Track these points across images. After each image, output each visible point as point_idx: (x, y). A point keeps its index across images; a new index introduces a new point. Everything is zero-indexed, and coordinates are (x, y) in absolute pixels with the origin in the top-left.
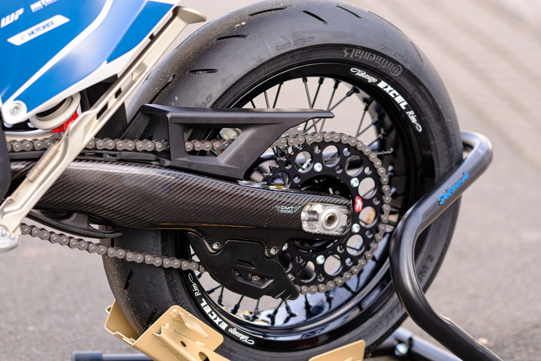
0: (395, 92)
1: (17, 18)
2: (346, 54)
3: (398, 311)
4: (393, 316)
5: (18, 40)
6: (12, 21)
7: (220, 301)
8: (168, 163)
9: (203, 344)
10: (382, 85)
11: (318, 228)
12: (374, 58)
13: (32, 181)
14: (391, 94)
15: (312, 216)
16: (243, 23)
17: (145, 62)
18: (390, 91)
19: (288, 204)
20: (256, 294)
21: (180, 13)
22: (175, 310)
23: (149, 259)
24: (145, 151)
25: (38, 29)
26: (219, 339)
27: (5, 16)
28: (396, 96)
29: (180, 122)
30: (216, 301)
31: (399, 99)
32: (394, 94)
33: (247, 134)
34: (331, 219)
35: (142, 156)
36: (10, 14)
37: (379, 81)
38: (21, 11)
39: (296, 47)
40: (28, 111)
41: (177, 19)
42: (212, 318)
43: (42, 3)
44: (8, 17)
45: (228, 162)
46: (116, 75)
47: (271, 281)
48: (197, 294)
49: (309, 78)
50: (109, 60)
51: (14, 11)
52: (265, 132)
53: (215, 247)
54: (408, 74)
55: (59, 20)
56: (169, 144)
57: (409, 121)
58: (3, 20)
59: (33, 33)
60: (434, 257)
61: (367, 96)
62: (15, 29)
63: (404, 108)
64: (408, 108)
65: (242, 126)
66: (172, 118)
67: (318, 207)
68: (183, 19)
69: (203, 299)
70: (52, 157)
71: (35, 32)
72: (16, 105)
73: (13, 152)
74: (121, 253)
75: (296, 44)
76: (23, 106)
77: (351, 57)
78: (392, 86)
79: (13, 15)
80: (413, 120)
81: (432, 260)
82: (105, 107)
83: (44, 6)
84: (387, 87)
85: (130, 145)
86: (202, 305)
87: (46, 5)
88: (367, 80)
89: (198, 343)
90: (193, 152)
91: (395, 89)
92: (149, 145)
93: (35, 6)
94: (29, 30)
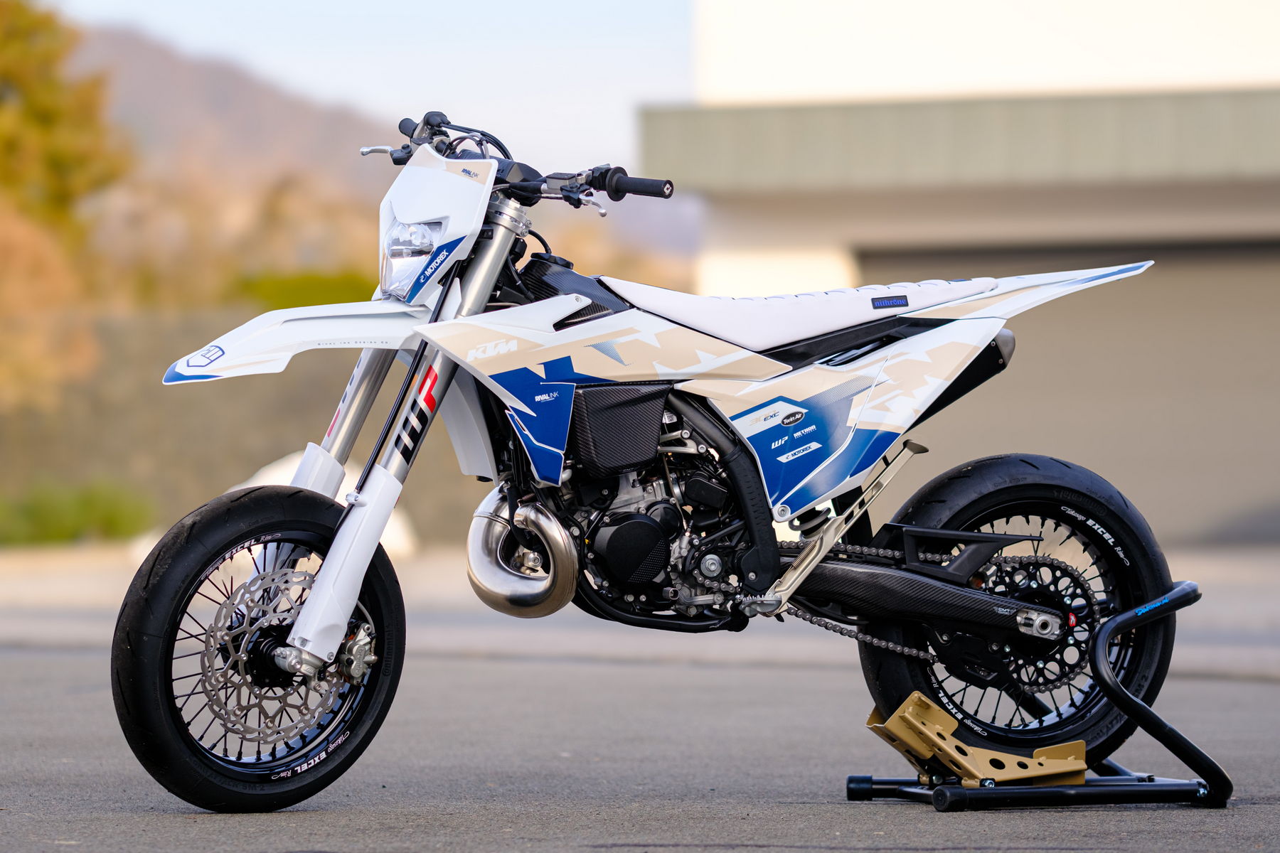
0: (1102, 529)
1: (783, 442)
2: (1056, 494)
3: (1117, 722)
4: (1113, 726)
5: (783, 459)
6: (780, 445)
7: (962, 702)
8: (904, 566)
9: (941, 728)
10: (1090, 522)
11: (1035, 631)
12: (1081, 499)
13: (795, 569)
14: (1099, 531)
15: (1027, 621)
16: (970, 468)
17: (881, 481)
18: (1098, 529)
19: (1004, 607)
20: (983, 685)
21: (908, 444)
22: (916, 695)
23: (891, 645)
24: (885, 557)
25: (799, 452)
26: (955, 725)
28: (1104, 533)
29: (914, 534)
30: (958, 703)
31: (1107, 536)
32: (1102, 531)
33: (973, 547)
34: (1044, 625)
35: (885, 561)
36: (777, 440)
37: (1087, 520)
38: (786, 438)
39: (1010, 485)
40: (792, 512)
41: (906, 449)
42: (950, 708)
43: (802, 433)
44: (776, 442)
45: (954, 570)
46: (860, 487)
47: (996, 674)
48: (936, 686)
49: (1031, 517)
50: (851, 476)
51: (781, 438)
52: (985, 548)
53: (945, 638)
54: (1112, 514)
55: (814, 446)
56: (904, 554)
57: (1118, 556)
58: (774, 445)
59: (795, 454)
60: (1148, 677)
61: (1087, 540)
62: (782, 450)
63: (1112, 544)
64: (1116, 544)
65: (967, 542)
66: (906, 530)
67: (1034, 615)
68: (911, 449)
69: (941, 691)
70: (811, 550)
71: (797, 453)
72: (782, 508)
73: (782, 548)
74: (868, 638)
75: (1011, 482)
76: (788, 509)
77: (1061, 496)
78: (1099, 525)
79: (780, 441)
80: (1122, 555)
81: (1146, 680)
82: (852, 513)
83: (803, 435)
84: (1095, 525)
85: (874, 550)
86: (940, 695)
87: (805, 434)
88: (1077, 518)
89: (938, 726)
90: (926, 561)
91: (1102, 527)
92: (889, 553)
93: (797, 435)
94: (793, 452)
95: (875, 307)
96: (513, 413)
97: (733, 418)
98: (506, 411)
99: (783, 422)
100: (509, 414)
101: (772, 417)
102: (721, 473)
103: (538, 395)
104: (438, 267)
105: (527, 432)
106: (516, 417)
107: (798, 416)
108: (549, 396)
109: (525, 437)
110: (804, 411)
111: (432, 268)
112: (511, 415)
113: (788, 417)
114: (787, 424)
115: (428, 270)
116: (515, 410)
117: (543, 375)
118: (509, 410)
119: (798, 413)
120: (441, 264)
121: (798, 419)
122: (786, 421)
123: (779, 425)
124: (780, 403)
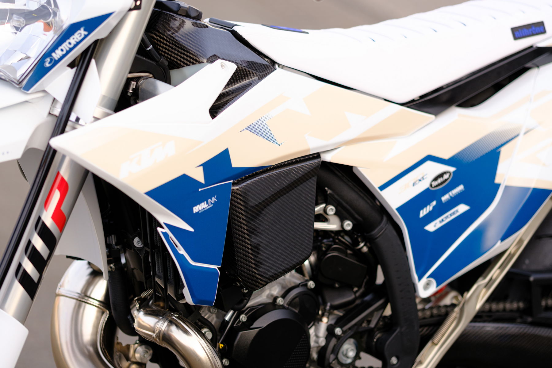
1: (431, 208)
5: (431, 227)
6: (428, 211)
13: (435, 344)
25: (447, 217)
27: (422, 209)
36: (426, 206)
38: (434, 203)
40: (438, 285)
43: (449, 195)
44: (425, 209)
50: (503, 239)
51: (429, 203)
55: (462, 208)
58: (421, 212)
59: (443, 220)
62: (430, 218)
71: (444, 219)
72: (428, 282)
76: (434, 282)
79: (428, 207)
83: (451, 197)
87: (453, 196)
93: (445, 198)
94: (440, 219)
95: (516, 38)
96: (166, 230)
97: (382, 188)
98: (159, 229)
99: (431, 185)
100: (162, 233)
101: (420, 180)
102: (362, 247)
103: (196, 205)
104: (71, 49)
105: (182, 251)
106: (171, 235)
107: (446, 176)
108: (207, 203)
109: (180, 257)
110: (452, 169)
111: (62, 50)
112: (165, 234)
113: (436, 179)
114: (435, 187)
115: (57, 51)
116: (169, 226)
117: (202, 180)
118: (162, 227)
119: (445, 173)
120: (75, 46)
121: (446, 180)
122: (435, 184)
123: (428, 190)
124: (429, 163)
